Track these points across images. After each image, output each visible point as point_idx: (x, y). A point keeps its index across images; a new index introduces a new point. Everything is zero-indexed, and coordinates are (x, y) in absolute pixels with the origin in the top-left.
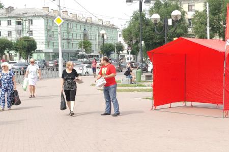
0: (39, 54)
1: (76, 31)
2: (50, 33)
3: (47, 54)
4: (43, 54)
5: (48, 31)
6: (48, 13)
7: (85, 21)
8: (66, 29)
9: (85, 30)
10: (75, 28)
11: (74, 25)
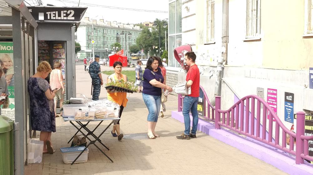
0: (81, 53)
1: (110, 35)
2: (90, 37)
3: (88, 53)
4: (85, 53)
5: (88, 36)
6: (88, 22)
7: (117, 26)
8: (102, 34)
9: (117, 34)
10: (109, 33)
11: (109, 31)
